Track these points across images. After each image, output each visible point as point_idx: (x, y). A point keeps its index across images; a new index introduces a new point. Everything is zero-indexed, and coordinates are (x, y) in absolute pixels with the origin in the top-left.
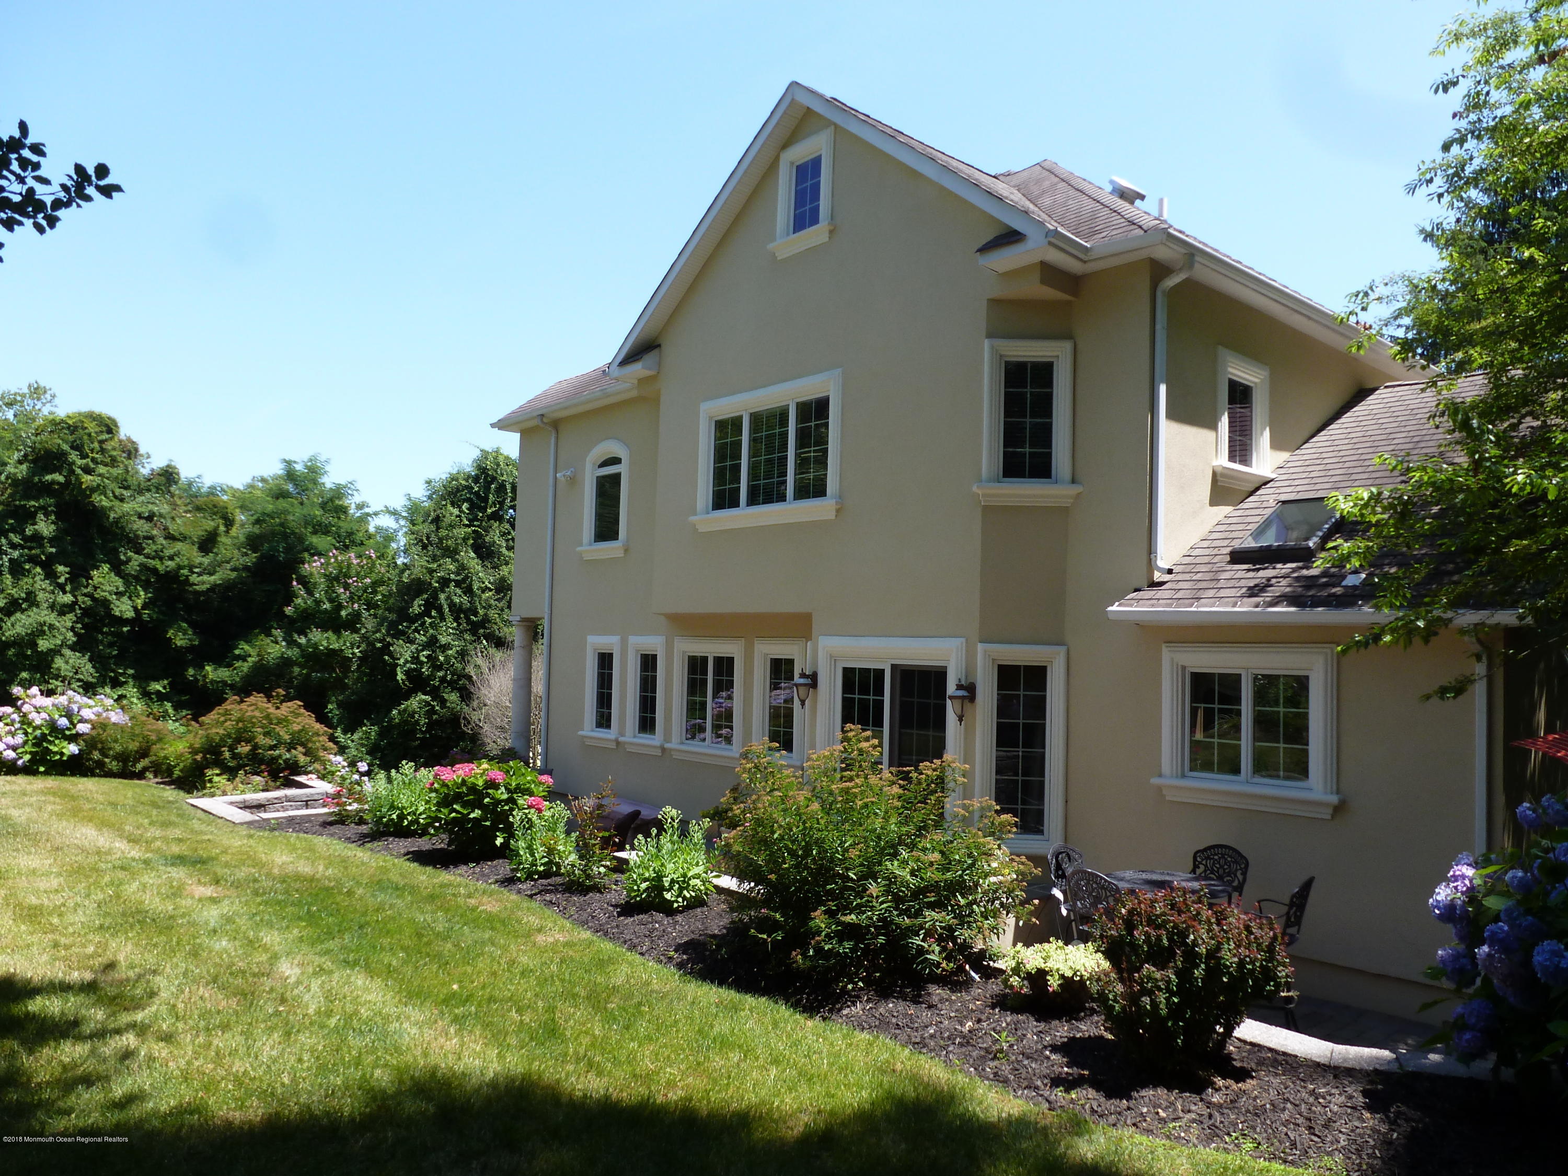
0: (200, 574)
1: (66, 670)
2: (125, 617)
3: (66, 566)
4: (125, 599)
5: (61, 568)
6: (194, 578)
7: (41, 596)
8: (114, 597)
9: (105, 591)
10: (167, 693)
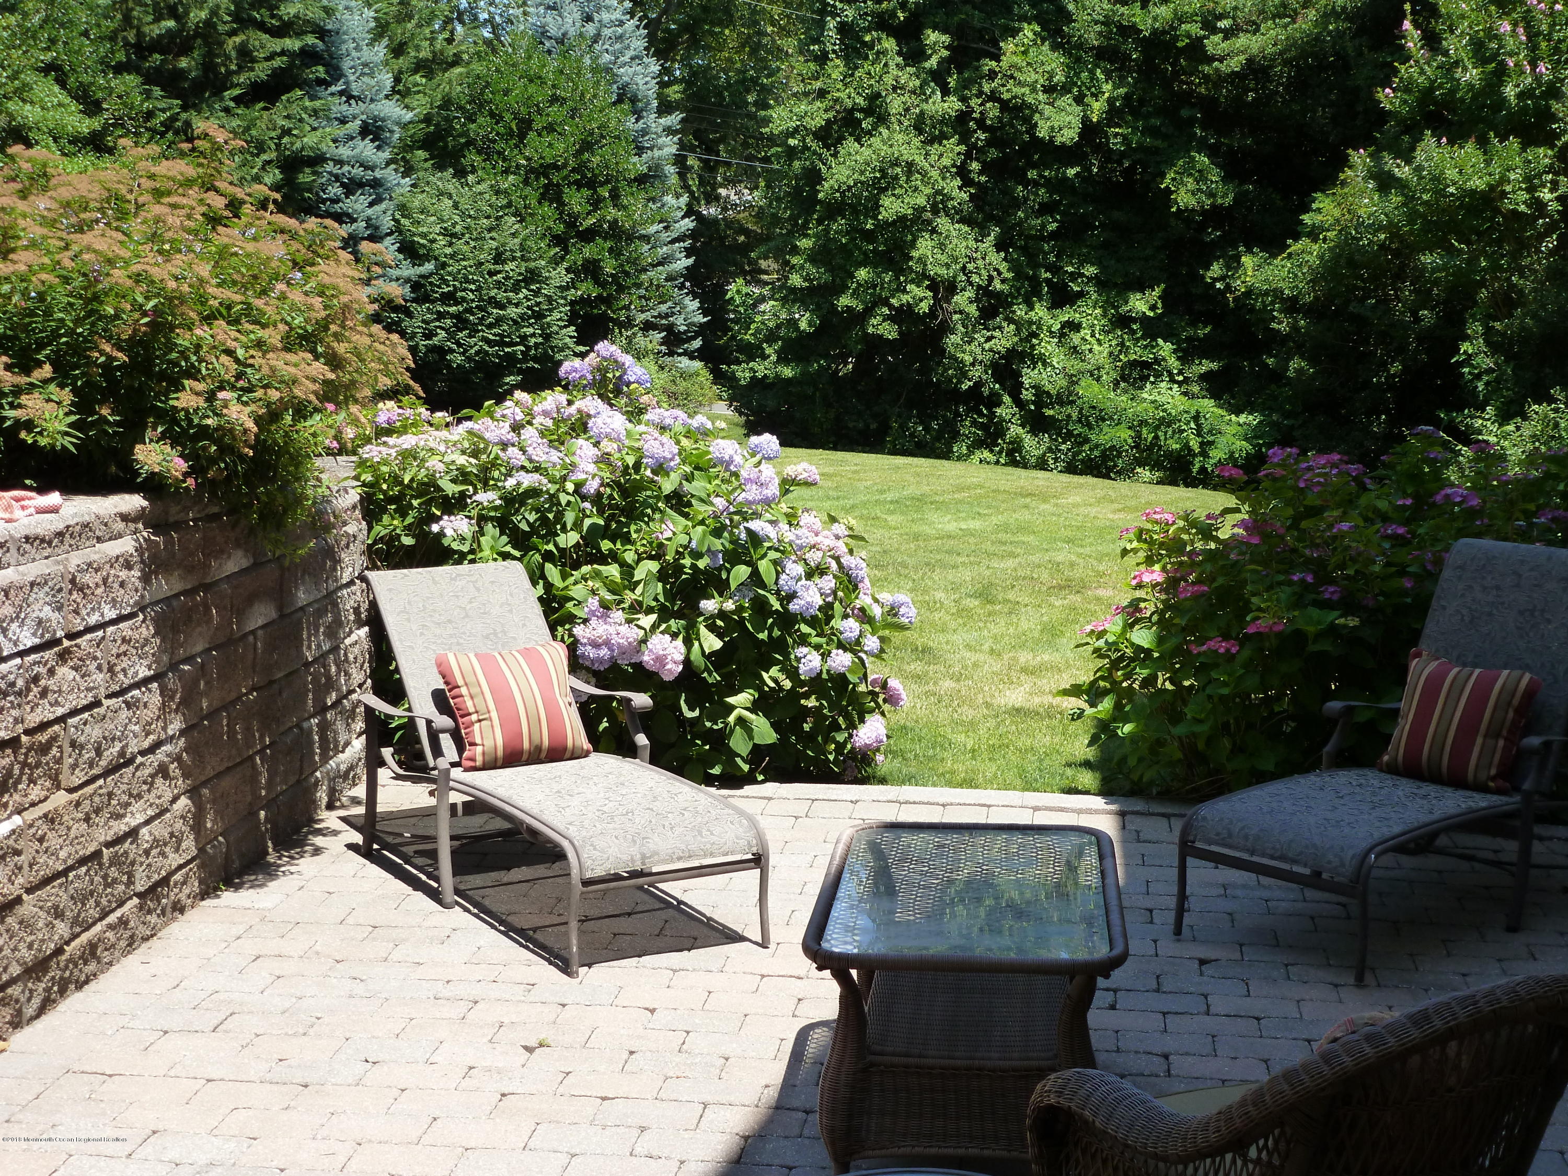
0: (1228, 34)
1: (937, 263)
2: (1059, 140)
3: (944, 31)
4: (1066, 101)
5: (933, 37)
6: (1214, 44)
7: (895, 104)
8: (1042, 97)
9: (1020, 84)
10: (1159, 317)
